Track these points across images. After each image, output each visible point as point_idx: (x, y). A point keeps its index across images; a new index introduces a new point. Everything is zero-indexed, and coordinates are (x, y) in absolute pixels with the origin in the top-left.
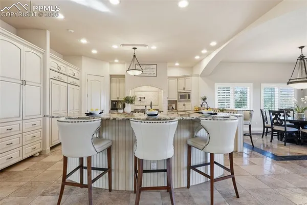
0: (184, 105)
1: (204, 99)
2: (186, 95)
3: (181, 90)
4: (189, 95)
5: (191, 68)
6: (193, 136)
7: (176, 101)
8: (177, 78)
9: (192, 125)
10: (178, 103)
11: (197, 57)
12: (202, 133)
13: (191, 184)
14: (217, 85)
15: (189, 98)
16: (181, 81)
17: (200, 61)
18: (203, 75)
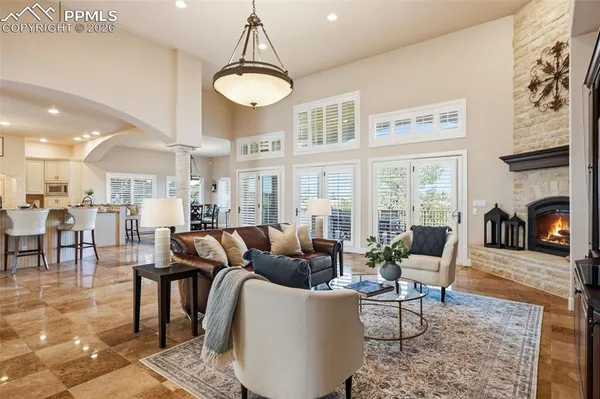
0: (57, 201)
1: (90, 193)
2: (60, 187)
3: (51, 179)
4: (66, 188)
5: (71, 147)
6: (63, 223)
7: (42, 196)
8: (44, 160)
9: (61, 215)
10: (46, 199)
11: (78, 139)
12: (71, 221)
13: (61, 261)
14: (109, 176)
15: (66, 191)
16: (50, 166)
17: (83, 143)
18: (89, 160)
